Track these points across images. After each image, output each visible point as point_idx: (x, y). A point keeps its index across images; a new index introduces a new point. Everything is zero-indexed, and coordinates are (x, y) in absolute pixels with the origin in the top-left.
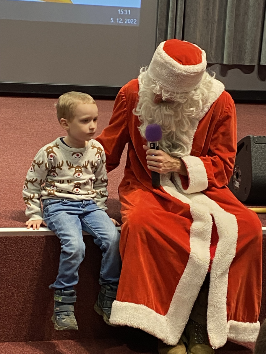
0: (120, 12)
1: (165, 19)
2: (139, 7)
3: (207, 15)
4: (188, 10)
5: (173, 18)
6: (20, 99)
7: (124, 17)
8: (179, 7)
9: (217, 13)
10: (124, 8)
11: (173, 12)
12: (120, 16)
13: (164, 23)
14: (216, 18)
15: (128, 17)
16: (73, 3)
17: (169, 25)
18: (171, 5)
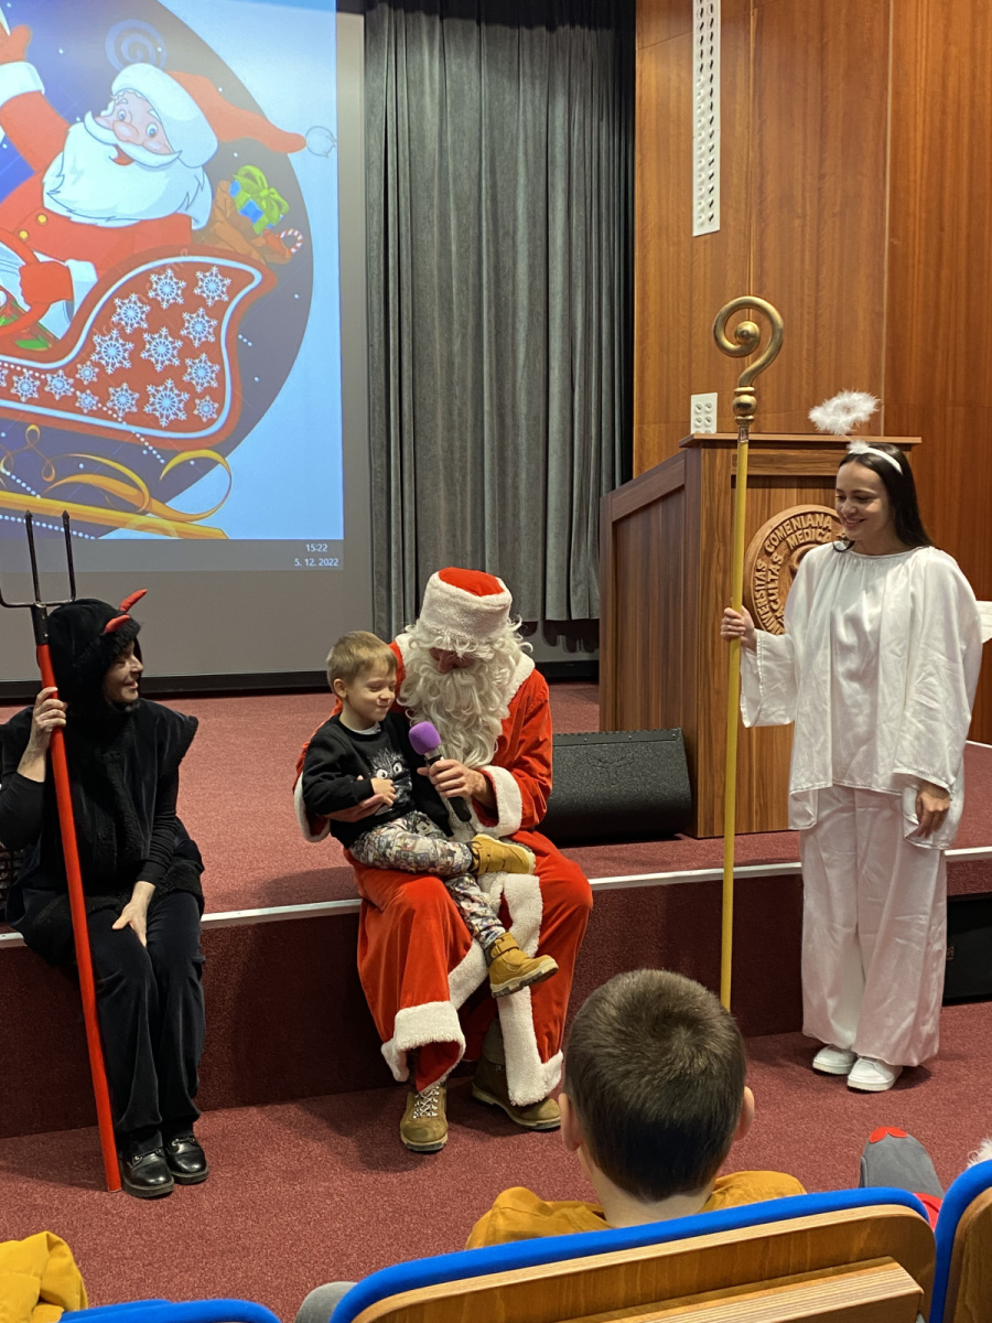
0: (311, 549)
1: (385, 556)
2: (342, 538)
3: (454, 546)
4: (421, 539)
5: (397, 553)
7: (317, 556)
8: (407, 533)
9: (469, 542)
10: (316, 542)
11: (397, 542)
12: (310, 555)
13: (385, 562)
14: (469, 548)
15: (323, 555)
16: (230, 538)
17: (393, 564)
18: (393, 533)
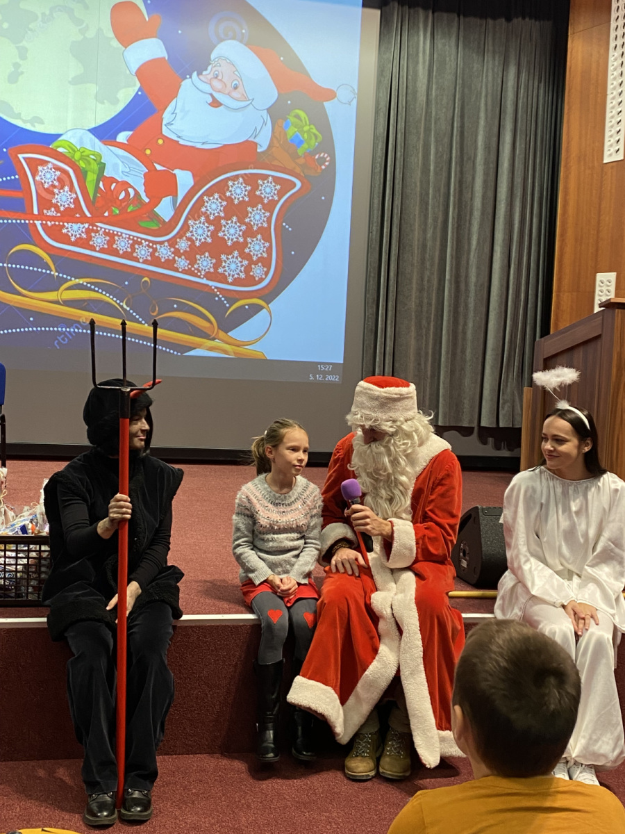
0: (321, 368)
2: (342, 362)
4: (397, 365)
6: (207, 466)
7: (325, 373)
8: (387, 361)
9: (429, 368)
10: (325, 364)
11: (379, 367)
12: (320, 373)
14: (429, 373)
15: (330, 373)
16: (268, 358)
18: (377, 360)
